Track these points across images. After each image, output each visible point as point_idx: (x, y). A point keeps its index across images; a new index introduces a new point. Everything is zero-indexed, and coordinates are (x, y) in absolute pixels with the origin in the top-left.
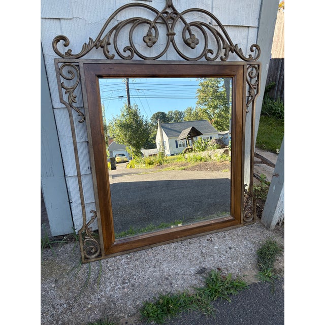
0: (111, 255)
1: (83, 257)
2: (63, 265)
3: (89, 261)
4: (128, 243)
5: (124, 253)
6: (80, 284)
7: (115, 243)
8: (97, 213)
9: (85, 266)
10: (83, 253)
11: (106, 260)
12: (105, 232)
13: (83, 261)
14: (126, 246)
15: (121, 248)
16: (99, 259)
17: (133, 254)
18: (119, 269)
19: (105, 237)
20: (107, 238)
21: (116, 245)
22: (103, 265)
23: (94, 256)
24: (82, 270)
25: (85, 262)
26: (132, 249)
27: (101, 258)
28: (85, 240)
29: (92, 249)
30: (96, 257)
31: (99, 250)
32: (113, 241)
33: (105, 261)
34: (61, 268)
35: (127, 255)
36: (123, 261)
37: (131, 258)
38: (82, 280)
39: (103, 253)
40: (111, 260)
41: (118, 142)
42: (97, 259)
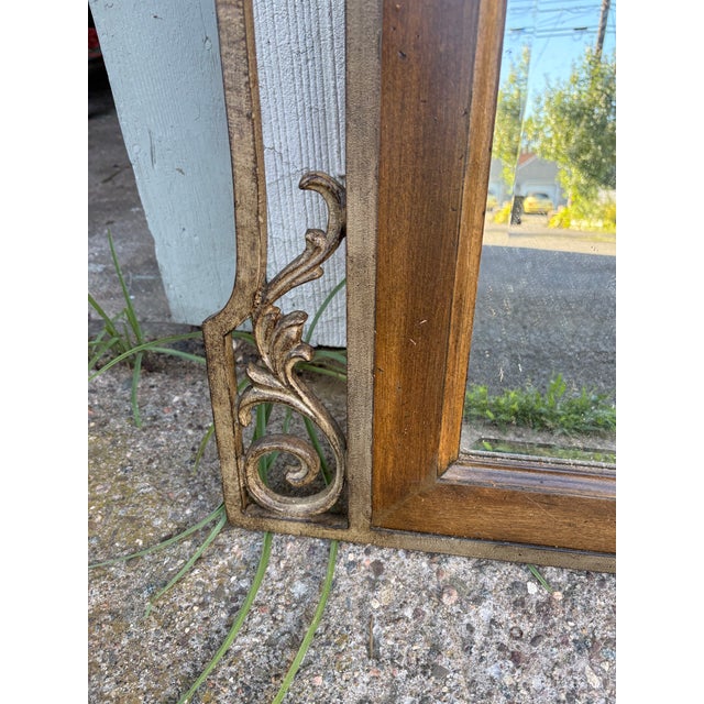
0: (410, 540)
1: (234, 491)
2: (143, 485)
3: (271, 524)
4: (549, 501)
5: (502, 552)
6: (156, 669)
7: (454, 475)
8: (353, 201)
9: (239, 546)
10: (229, 470)
11: (376, 555)
12: (392, 379)
13: (234, 513)
14: (528, 520)
15: (487, 519)
16: (330, 533)
17: (562, 578)
18: (439, 672)
19: (389, 409)
20: (401, 421)
21: (457, 490)
22: (344, 584)
23: (300, 507)
24: (214, 570)
25: (247, 521)
26: (565, 549)
27: (340, 534)
28: (250, 397)
29: (294, 461)
30: (312, 520)
31: (337, 482)
32: (443, 457)
33: (367, 561)
34: (121, 503)
35: (522, 575)
36: (485, 611)
37: (545, 608)
38: (183, 642)
39: (359, 508)
40: (406, 565)
41: (544, 152)
42: (321, 531)
